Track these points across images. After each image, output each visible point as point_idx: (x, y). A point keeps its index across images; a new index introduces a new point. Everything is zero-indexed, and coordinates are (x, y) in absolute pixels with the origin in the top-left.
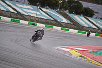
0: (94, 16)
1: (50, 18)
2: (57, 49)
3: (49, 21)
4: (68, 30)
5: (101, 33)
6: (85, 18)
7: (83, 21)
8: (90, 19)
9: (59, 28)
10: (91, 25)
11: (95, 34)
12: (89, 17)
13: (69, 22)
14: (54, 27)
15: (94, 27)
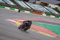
0: (29, 1)
1: (3, 2)
2: (7, 21)
3: (3, 4)
4: (14, 10)
5: (33, 12)
6: (24, 2)
7: (23, 4)
8: (27, 3)
9: (9, 8)
10: (28, 6)
11: (29, 12)
12: (26, 2)
13: (15, 5)
14: (6, 7)
15: (29, 8)
